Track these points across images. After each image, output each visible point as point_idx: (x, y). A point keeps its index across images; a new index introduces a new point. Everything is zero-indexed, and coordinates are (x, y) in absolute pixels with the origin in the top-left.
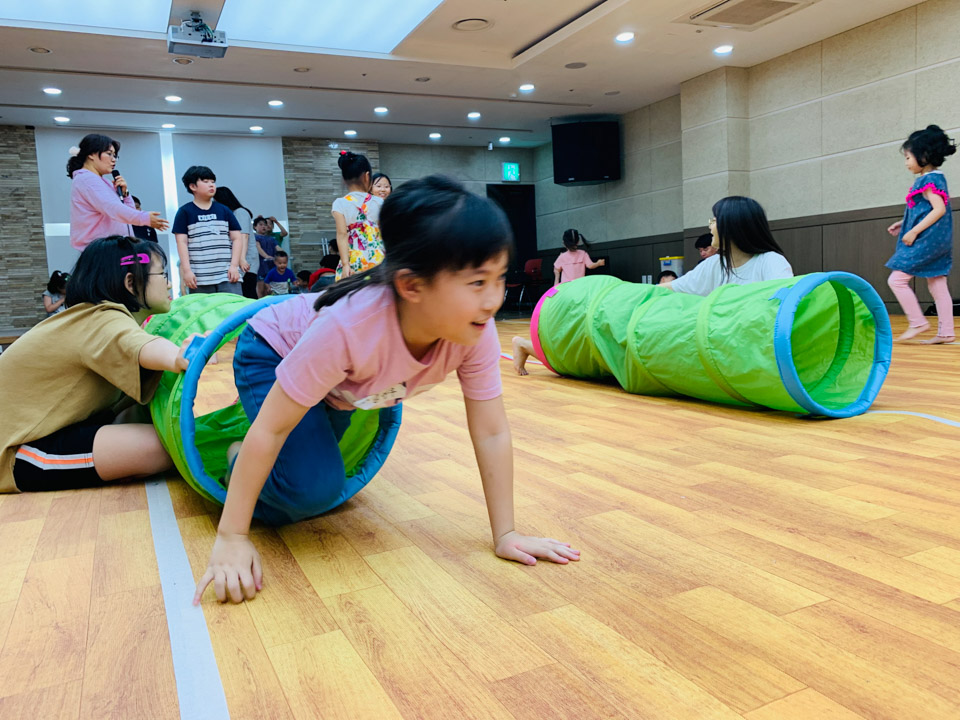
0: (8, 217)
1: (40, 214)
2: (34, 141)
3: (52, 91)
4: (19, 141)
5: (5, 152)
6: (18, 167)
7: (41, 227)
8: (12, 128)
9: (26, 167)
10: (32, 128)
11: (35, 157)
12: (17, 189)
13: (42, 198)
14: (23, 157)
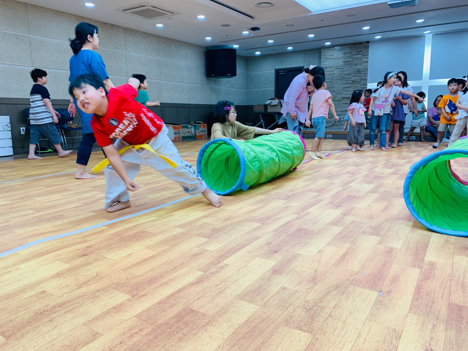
0: (354, 81)
1: (366, 80)
2: (368, 48)
3: (366, 28)
4: (363, 49)
5: (357, 54)
6: (361, 60)
7: (366, 85)
8: (361, 43)
9: (364, 60)
10: (369, 42)
11: (368, 55)
12: (359, 69)
13: (368, 73)
14: (363, 55)
